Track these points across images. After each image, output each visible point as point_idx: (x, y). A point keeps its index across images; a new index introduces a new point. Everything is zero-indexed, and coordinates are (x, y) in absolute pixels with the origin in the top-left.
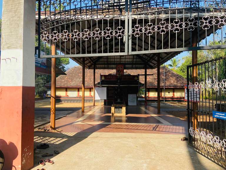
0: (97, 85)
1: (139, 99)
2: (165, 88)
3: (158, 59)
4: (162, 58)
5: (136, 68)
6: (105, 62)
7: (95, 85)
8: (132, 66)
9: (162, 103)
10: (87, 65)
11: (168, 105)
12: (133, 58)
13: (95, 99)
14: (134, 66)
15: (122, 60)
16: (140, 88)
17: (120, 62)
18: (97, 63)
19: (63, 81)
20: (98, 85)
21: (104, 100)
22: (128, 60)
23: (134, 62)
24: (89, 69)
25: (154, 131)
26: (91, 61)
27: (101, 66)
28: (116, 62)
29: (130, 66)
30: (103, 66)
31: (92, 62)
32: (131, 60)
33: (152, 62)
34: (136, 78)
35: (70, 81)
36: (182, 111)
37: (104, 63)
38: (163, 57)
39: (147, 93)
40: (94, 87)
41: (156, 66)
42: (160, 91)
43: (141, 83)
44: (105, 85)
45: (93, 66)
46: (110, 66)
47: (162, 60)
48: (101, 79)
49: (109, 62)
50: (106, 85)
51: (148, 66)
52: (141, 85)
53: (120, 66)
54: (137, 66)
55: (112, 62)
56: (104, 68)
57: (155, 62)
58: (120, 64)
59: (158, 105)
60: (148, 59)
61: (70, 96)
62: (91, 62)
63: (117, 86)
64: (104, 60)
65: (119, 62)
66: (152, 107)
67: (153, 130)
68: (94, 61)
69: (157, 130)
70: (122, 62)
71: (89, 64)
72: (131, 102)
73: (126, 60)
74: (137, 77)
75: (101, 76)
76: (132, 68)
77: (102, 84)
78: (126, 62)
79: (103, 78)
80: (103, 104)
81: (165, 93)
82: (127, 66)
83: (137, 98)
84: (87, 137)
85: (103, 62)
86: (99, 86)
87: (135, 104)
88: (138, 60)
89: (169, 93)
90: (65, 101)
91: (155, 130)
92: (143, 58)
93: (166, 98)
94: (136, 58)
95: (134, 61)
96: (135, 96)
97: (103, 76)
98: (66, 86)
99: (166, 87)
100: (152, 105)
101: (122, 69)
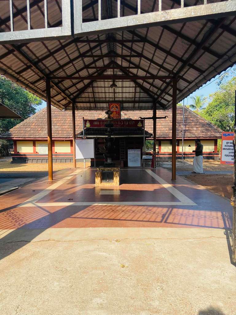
0: (79, 136)
1: (144, 157)
2: (184, 140)
3: (174, 92)
4: (181, 91)
5: (140, 109)
6: (91, 99)
7: (75, 136)
8: (134, 105)
9: (179, 161)
10: (61, 102)
11: (188, 164)
12: (135, 92)
13: (77, 158)
14: (137, 105)
15: (117, 95)
16: (146, 140)
17: (115, 98)
18: (78, 100)
19: (29, 129)
20: (81, 136)
21: (91, 159)
22: (127, 95)
23: (136, 99)
24: (66, 109)
25: (163, 223)
26: (65, 96)
27: (85, 105)
28: (108, 99)
29: (131, 105)
30: (88, 105)
31: (68, 99)
32: (131, 95)
33: (165, 97)
34: (140, 125)
35: (39, 129)
36: (210, 175)
37: (89, 100)
38: (182, 88)
39: (157, 147)
40: (73, 139)
41: (170, 105)
42: (177, 144)
43: (147, 133)
44: (91, 136)
45: (71, 105)
46: (98, 105)
47: (181, 94)
48: (85, 126)
49: (98, 99)
50: (93, 136)
51: (157, 105)
52: (148, 136)
53: (114, 105)
54: (141, 104)
55: (101, 99)
56: (90, 109)
57: (170, 98)
58: (115, 102)
59: (172, 166)
60: (158, 94)
61: (39, 153)
62: (66, 98)
63: (107, 136)
64: (89, 96)
65: (112, 98)
66: (164, 168)
67: (161, 222)
68: (72, 97)
69: (168, 221)
70: (118, 99)
71: (64, 102)
72: (132, 161)
73: (124, 95)
74: (141, 122)
75: (85, 121)
76: (134, 109)
77: (86, 134)
78: (124, 99)
79: (88, 125)
80: (90, 164)
81: (184, 147)
82: (126, 105)
83: (142, 155)
84: (30, 242)
85: (87, 99)
86: (82, 138)
87: (138, 164)
88: (142, 95)
89: (190, 146)
90: (33, 161)
91: (165, 222)
92: (151, 91)
93: (185, 154)
94: (140, 92)
95: (136, 97)
96: (138, 152)
97: (88, 121)
98: (32, 137)
99: (185, 138)
100: (164, 166)
101: (117, 110)
